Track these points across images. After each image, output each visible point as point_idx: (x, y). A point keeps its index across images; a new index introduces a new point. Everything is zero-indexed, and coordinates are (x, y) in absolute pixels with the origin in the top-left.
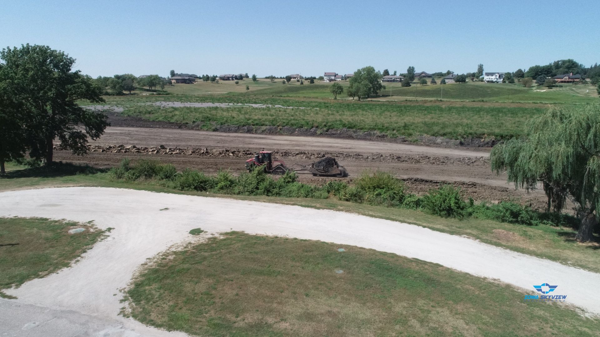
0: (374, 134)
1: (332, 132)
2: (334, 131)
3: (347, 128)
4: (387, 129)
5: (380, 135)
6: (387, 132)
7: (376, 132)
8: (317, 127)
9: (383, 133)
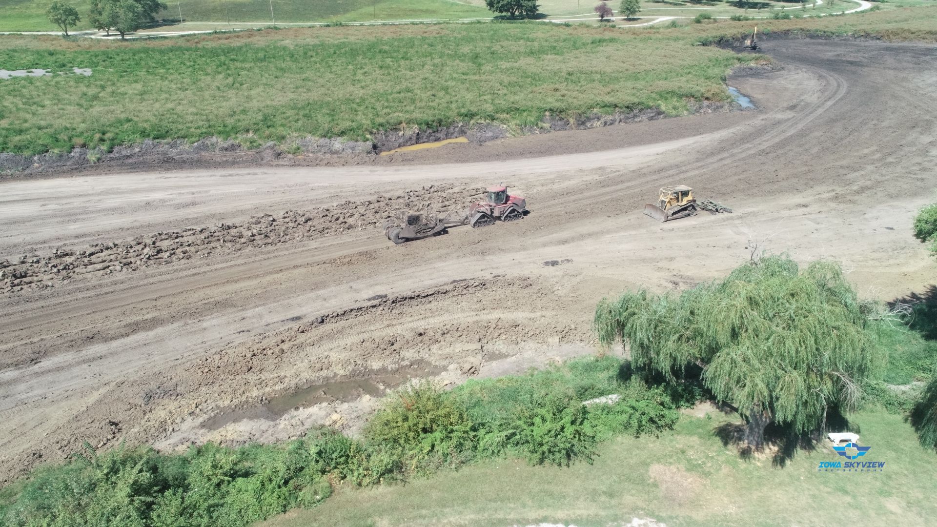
0: (212, 145)
1: (124, 153)
2: (126, 148)
3: (151, 138)
4: (235, 130)
5: (225, 146)
6: (236, 138)
7: (214, 139)
8: (84, 146)
9: (230, 142)
